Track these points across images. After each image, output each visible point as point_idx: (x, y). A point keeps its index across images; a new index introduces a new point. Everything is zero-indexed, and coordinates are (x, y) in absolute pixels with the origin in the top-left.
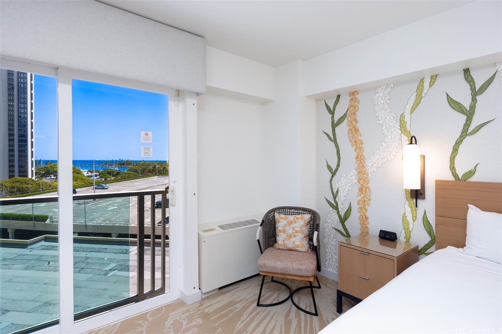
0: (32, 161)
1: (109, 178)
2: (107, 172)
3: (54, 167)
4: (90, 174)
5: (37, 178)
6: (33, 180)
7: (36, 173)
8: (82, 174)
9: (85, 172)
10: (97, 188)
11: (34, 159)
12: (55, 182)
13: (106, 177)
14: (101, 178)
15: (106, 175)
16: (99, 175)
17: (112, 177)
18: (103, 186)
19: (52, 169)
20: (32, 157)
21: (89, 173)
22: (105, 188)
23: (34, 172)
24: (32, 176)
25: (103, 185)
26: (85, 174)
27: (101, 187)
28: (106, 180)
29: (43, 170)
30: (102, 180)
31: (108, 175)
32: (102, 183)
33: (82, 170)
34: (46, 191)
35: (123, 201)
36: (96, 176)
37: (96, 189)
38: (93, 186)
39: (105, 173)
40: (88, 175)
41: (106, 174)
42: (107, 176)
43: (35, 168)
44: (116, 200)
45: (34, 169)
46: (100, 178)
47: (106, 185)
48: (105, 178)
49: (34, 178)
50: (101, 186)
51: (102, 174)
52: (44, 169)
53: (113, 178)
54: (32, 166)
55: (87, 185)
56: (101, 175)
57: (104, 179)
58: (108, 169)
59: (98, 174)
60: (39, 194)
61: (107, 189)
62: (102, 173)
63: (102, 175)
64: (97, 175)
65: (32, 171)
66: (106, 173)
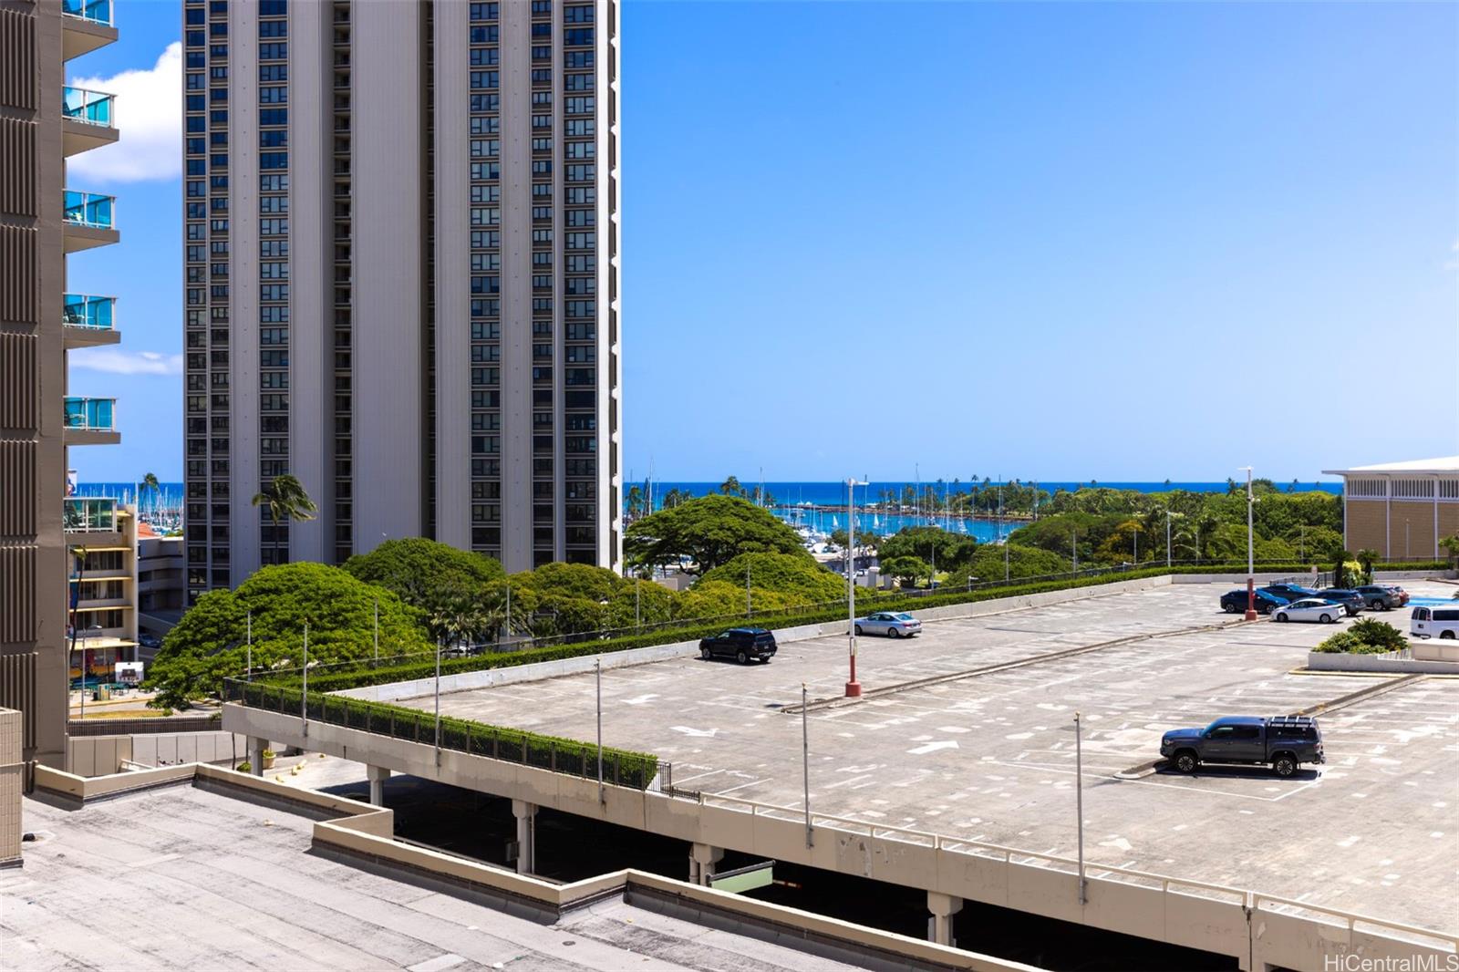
0: (613, 490)
1: (922, 574)
2: (915, 546)
3: (693, 517)
4: (839, 553)
5: (632, 564)
6: (613, 578)
7: (626, 544)
8: (802, 553)
9: (819, 540)
10: (864, 629)
11: (618, 481)
12: (694, 588)
13: (913, 569)
14: (889, 576)
15: (910, 562)
16: (880, 557)
17: (936, 573)
18: (892, 619)
19: (686, 524)
20: (613, 471)
21: (836, 547)
22: (902, 631)
23: (621, 538)
24: (613, 559)
25: (893, 614)
26: (820, 552)
27: (884, 629)
28: (908, 585)
29: (649, 529)
30: (891, 587)
31: (919, 560)
32: (890, 604)
33: (804, 533)
34: (658, 633)
35: (987, 710)
36: (863, 562)
37: (860, 632)
38: (846, 616)
39: (904, 550)
40: (830, 556)
41: (908, 553)
42: (915, 564)
43: (625, 521)
44: (952, 703)
45: (618, 525)
46: (881, 573)
47: (910, 618)
48: (907, 574)
49: (618, 569)
50: (882, 618)
51: (892, 555)
52: (656, 527)
53: (940, 577)
54: (613, 515)
55: (823, 612)
56: (885, 561)
57: (902, 582)
58: (921, 529)
59: (874, 553)
60: (632, 646)
61: (910, 636)
62: (889, 549)
63: (894, 561)
64: (870, 558)
65: (613, 534)
66: (912, 549)
